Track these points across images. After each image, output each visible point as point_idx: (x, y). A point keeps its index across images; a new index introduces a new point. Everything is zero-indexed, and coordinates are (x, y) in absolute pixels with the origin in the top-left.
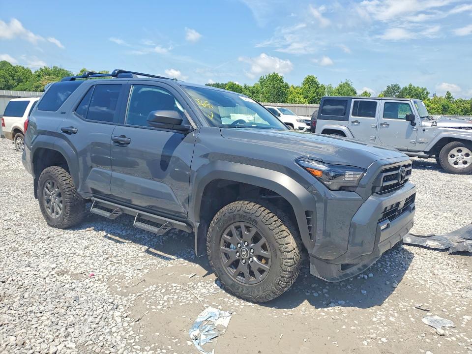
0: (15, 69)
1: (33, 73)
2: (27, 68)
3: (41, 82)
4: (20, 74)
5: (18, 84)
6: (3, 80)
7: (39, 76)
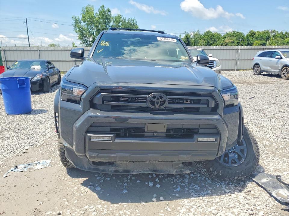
0: (213, 35)
1: (222, 36)
2: (220, 34)
3: (224, 41)
4: (216, 37)
5: (214, 43)
6: (207, 41)
7: (225, 38)
